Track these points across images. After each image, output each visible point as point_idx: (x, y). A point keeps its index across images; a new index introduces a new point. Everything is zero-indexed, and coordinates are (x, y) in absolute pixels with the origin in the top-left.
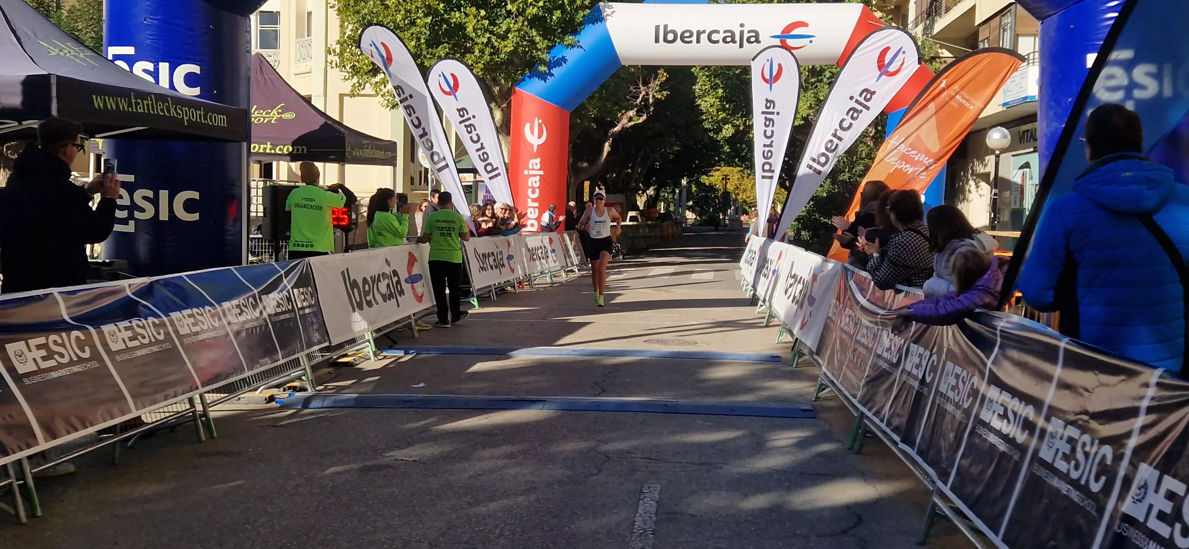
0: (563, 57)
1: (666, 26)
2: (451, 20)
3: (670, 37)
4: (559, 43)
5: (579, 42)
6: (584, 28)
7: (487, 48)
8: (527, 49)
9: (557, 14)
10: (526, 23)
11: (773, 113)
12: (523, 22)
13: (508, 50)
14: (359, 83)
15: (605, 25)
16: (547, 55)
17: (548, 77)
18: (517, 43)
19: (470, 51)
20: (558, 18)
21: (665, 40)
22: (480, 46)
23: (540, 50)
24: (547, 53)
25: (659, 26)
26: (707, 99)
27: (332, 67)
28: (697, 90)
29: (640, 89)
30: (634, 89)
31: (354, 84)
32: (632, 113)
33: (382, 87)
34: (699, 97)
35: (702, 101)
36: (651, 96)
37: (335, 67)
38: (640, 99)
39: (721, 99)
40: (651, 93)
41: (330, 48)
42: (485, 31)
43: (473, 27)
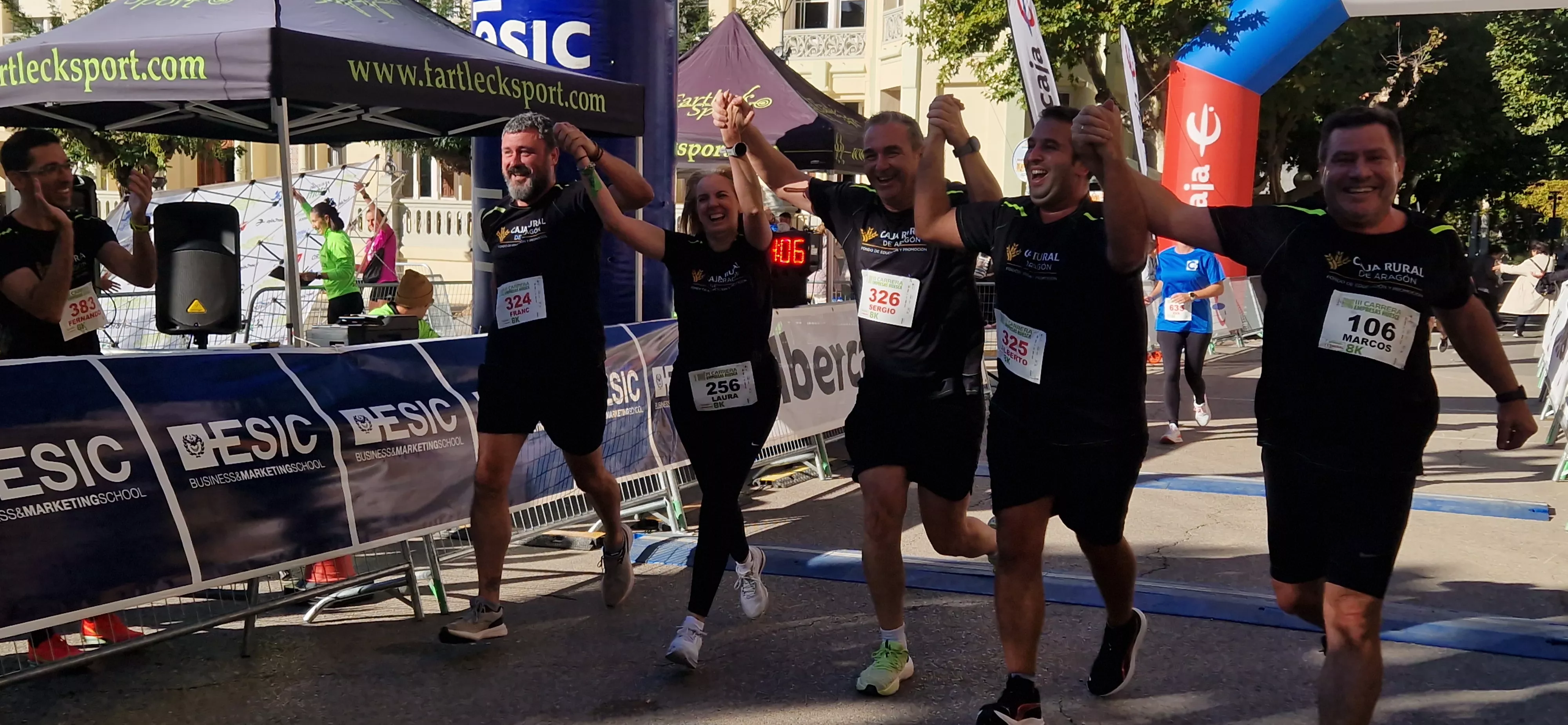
14: (952, 67)
16: (1228, 7)
17: (1229, 42)
26: (1512, 71)
27: (912, 44)
28: (1494, 58)
29: (1398, 59)
30: (1388, 59)
31: (944, 67)
32: (1383, 96)
33: (988, 70)
34: (1499, 68)
35: (1503, 74)
36: (1416, 69)
37: (916, 44)
38: (1397, 75)
39: (1530, 68)
40: (1416, 64)
41: (910, 17)
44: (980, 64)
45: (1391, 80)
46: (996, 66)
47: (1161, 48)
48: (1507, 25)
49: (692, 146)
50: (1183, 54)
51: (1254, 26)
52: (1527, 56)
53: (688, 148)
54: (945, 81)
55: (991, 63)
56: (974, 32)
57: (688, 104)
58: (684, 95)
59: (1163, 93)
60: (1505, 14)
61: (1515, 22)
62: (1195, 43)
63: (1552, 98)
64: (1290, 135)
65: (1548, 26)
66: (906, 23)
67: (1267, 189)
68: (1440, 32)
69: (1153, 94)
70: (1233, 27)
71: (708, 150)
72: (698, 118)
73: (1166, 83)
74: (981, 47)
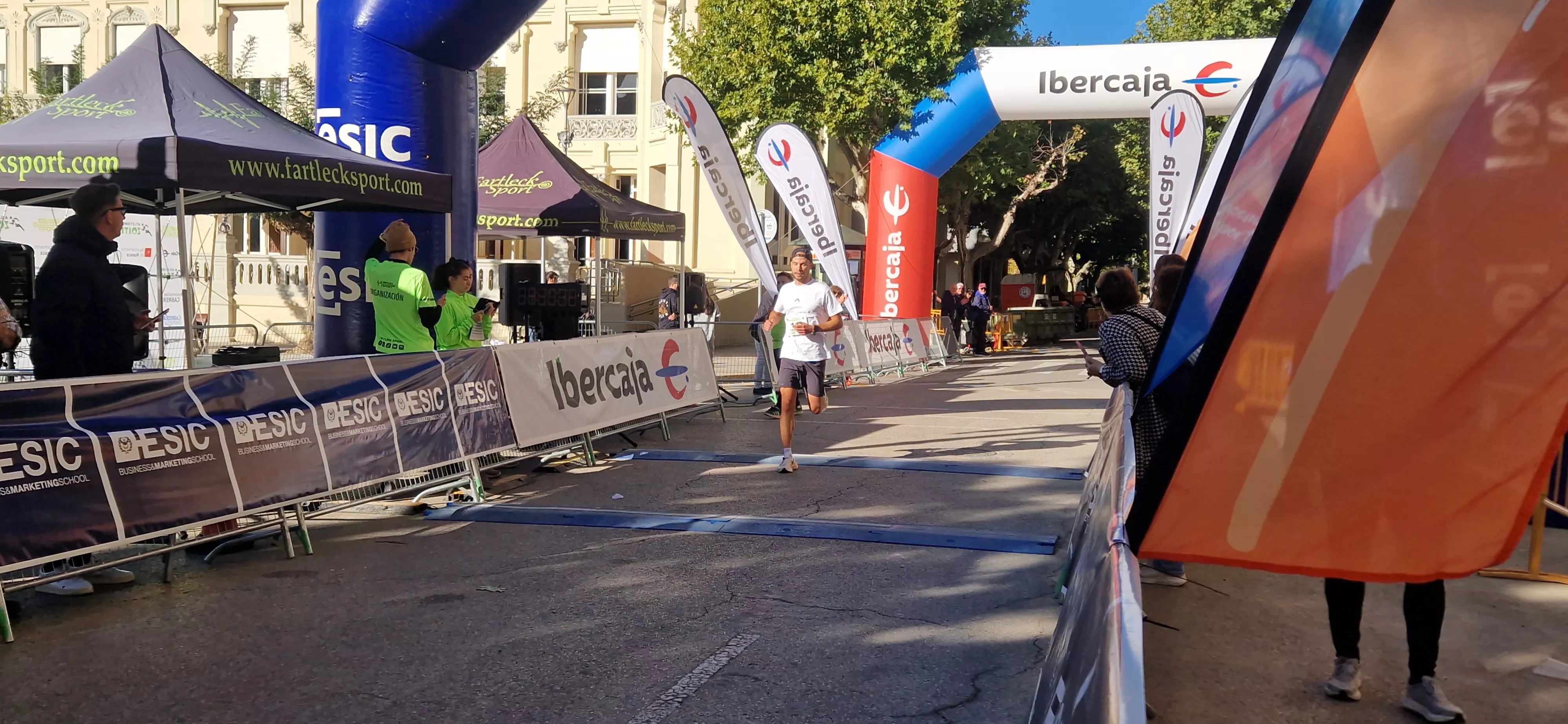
0: (929, 112)
1: (1053, 73)
2: (799, 74)
3: (1059, 85)
4: (925, 97)
5: (948, 94)
6: (954, 79)
7: (842, 106)
8: (889, 105)
9: (923, 62)
10: (886, 74)
11: (1171, 174)
13: (864, 106)
15: (980, 73)
16: (912, 111)
17: (912, 137)
18: (874, 98)
19: (821, 109)
20: (923, 67)
21: (1053, 90)
22: (832, 103)
23: (904, 105)
24: (912, 108)
25: (1045, 73)
29: (1050, 149)
36: (1064, 157)
37: (674, 132)
40: (1063, 154)
42: (838, 85)
43: (824, 82)
49: (490, 217)
50: (880, 144)
53: (486, 219)
57: (486, 185)
58: (483, 178)
62: (887, 137)
68: (1080, 131)
71: (502, 221)
72: (495, 196)
73: (869, 165)
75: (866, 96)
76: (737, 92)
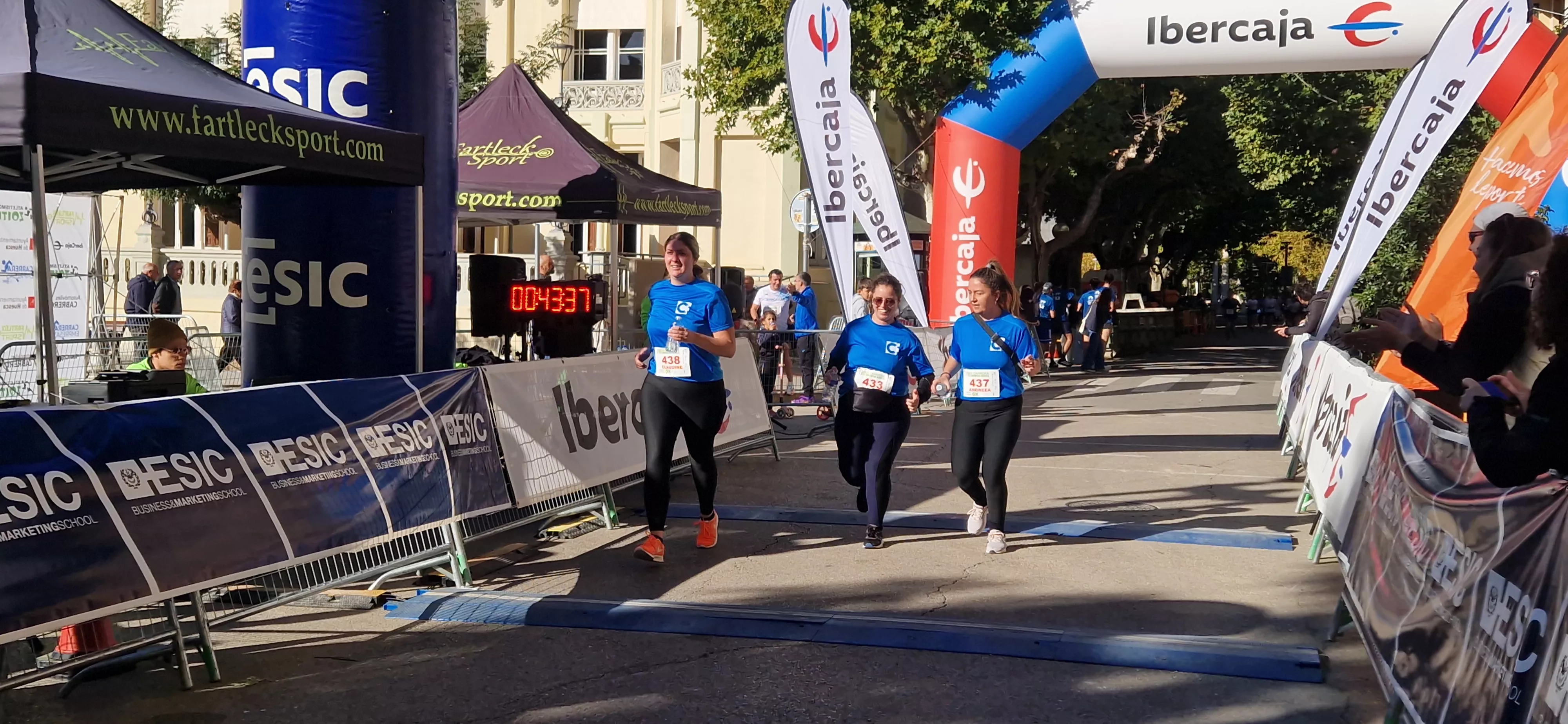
1: (1164, 19)
3: (1171, 34)
4: (1006, 50)
5: (1034, 46)
6: (1041, 28)
7: (900, 61)
8: (960, 61)
9: (1004, 7)
10: (957, 23)
12: (952, 21)
13: (930, 60)
14: (729, 118)
15: (1074, 22)
17: (990, 100)
18: (943, 51)
20: (1003, 13)
21: (1164, 39)
22: (890, 58)
23: (978, 61)
24: (988, 65)
25: (1154, 18)
26: (1245, 130)
27: (690, 96)
28: (1229, 119)
29: (1143, 118)
30: (1135, 118)
31: (721, 119)
32: (1131, 153)
33: (764, 123)
34: (1233, 128)
35: (1238, 134)
36: (1160, 128)
37: (694, 97)
38: (1143, 133)
39: (1261, 127)
40: (1159, 123)
41: (688, 70)
42: (898, 38)
43: (881, 31)
44: (757, 117)
45: (1138, 138)
46: (771, 120)
47: (928, 105)
48: (1239, 88)
49: (473, 196)
50: (948, 110)
51: (1013, 85)
52: (1258, 117)
53: (469, 198)
54: (723, 133)
55: (766, 117)
56: (750, 86)
57: (468, 153)
58: (464, 145)
59: (931, 148)
60: (1238, 78)
61: (1246, 85)
62: (960, 100)
63: (1281, 155)
64: (1048, 188)
65: (1276, 89)
66: (683, 76)
67: (1028, 239)
68: (1180, 93)
69: (921, 148)
70: (995, 85)
71: (489, 200)
72: (479, 167)
73: (934, 138)
74: (757, 102)
75: (931, 48)
76: (770, 48)
